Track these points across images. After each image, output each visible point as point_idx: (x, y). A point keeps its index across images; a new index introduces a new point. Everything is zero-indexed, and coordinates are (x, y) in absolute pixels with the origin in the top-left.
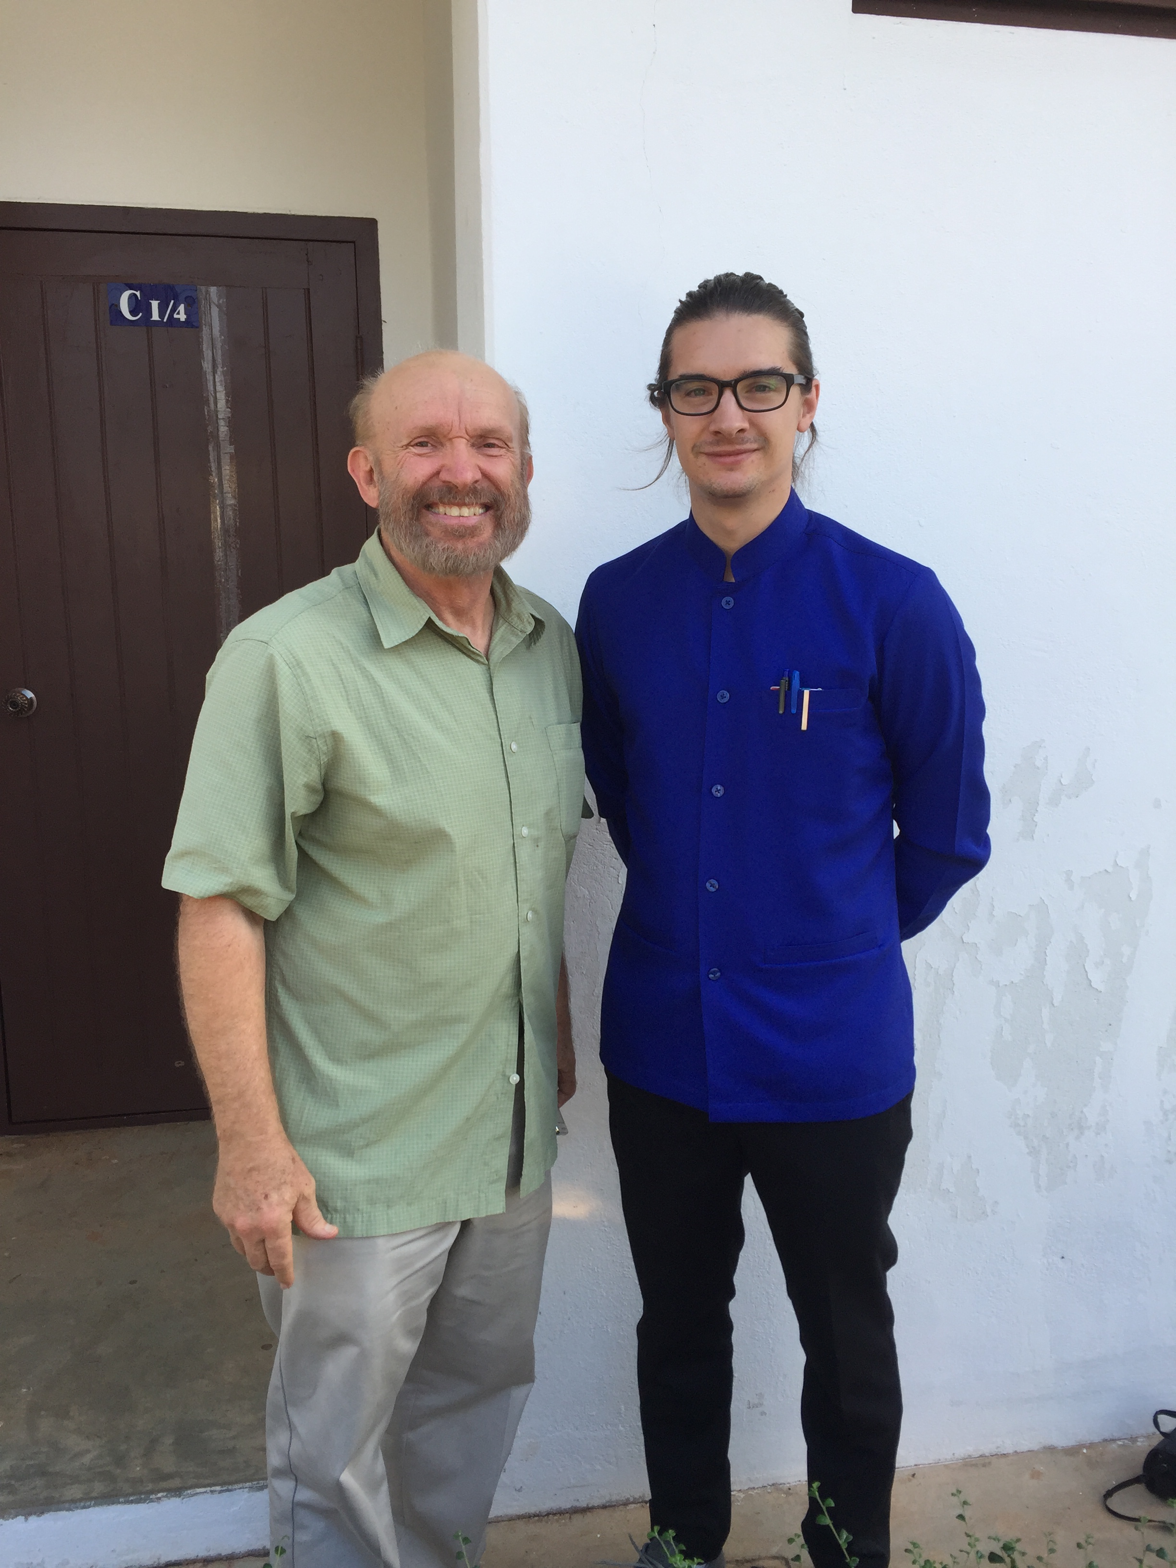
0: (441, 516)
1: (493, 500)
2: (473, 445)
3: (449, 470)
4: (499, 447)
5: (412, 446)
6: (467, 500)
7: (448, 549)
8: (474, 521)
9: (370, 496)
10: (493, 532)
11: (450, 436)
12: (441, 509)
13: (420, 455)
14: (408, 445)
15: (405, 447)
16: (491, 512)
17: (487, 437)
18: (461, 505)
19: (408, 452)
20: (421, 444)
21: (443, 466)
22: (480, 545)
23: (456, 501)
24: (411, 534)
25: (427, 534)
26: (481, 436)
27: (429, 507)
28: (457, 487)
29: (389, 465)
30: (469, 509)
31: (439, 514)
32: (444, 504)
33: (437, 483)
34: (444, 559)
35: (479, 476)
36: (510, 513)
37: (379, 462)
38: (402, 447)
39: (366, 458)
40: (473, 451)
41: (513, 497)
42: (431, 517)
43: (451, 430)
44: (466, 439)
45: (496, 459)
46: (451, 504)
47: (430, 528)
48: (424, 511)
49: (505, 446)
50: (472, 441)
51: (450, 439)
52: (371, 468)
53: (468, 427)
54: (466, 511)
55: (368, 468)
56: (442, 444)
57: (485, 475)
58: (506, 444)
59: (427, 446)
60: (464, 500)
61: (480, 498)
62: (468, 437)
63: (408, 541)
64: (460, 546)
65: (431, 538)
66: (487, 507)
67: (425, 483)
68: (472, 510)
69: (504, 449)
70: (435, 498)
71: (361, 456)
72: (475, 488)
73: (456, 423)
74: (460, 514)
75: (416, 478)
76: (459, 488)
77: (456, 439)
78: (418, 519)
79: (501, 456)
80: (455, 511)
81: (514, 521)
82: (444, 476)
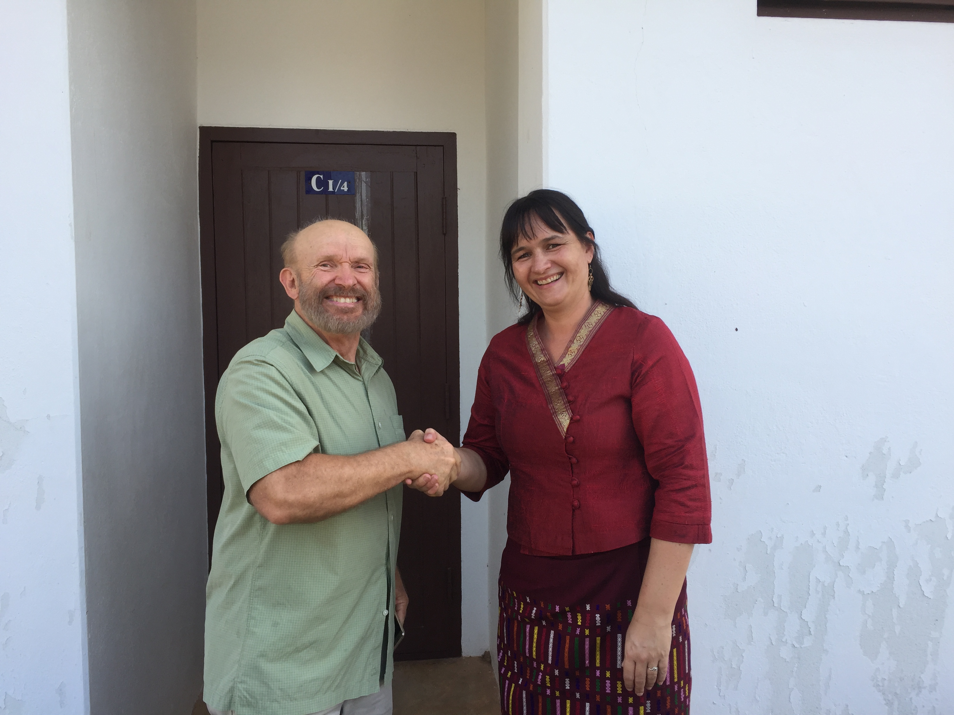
0: (335, 302)
1: (362, 295)
2: (352, 267)
3: (341, 279)
4: (365, 268)
5: (320, 266)
6: (349, 294)
7: (339, 319)
8: (352, 306)
9: (292, 293)
10: (363, 312)
11: (341, 261)
12: (335, 299)
13: (325, 271)
14: (317, 265)
15: (316, 266)
16: (361, 302)
17: (360, 263)
18: (345, 297)
19: (318, 269)
20: (324, 265)
21: (336, 277)
22: (356, 317)
23: (344, 295)
24: (318, 312)
25: (327, 311)
26: (356, 262)
27: (328, 298)
28: (345, 287)
29: (306, 276)
30: (350, 299)
31: (333, 301)
32: (337, 296)
33: (332, 285)
34: (337, 324)
35: (356, 282)
36: (371, 302)
37: (299, 275)
38: (315, 266)
39: (291, 274)
40: (353, 269)
41: (373, 294)
42: (329, 303)
43: (342, 258)
44: (349, 263)
45: (363, 274)
46: (341, 296)
47: (328, 308)
48: (325, 300)
49: (369, 268)
50: (352, 264)
51: (341, 263)
52: (294, 279)
53: (351, 257)
54: (348, 300)
55: (292, 279)
56: (336, 266)
57: (359, 282)
58: (369, 267)
59: (327, 266)
60: (348, 294)
61: (356, 294)
62: (350, 262)
63: (316, 315)
64: (345, 317)
65: (329, 314)
66: (358, 299)
67: (327, 285)
68: (351, 300)
69: (368, 269)
70: (331, 293)
71: (288, 273)
72: (353, 288)
73: (344, 255)
74: (345, 301)
75: (322, 282)
76: (346, 288)
77: (345, 263)
78: (321, 304)
79: (367, 272)
80: (342, 300)
81: (373, 306)
82: (337, 282)
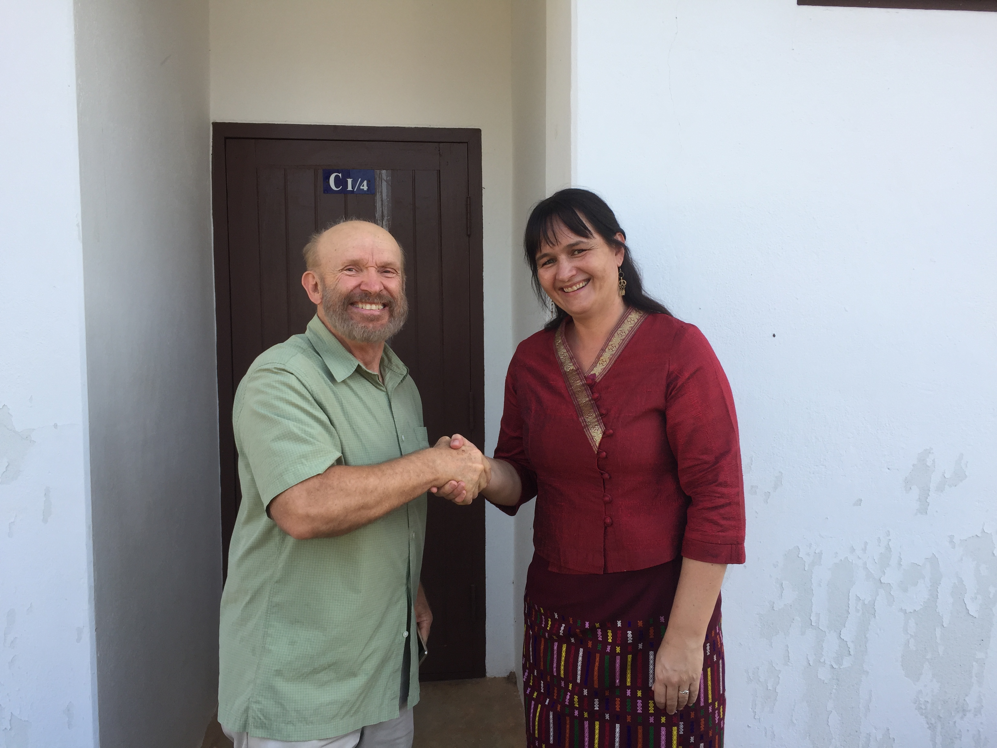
0: (360, 309)
1: (388, 301)
2: (378, 271)
3: (366, 284)
4: (392, 273)
5: (345, 270)
6: (376, 301)
7: (364, 327)
8: (377, 313)
9: (315, 298)
10: (389, 319)
11: (367, 266)
12: (360, 306)
13: (349, 276)
14: (342, 270)
15: (341, 271)
16: (387, 308)
17: (386, 268)
18: (371, 303)
19: (342, 274)
20: (349, 270)
21: (362, 282)
22: (382, 325)
23: (370, 301)
24: (342, 319)
25: (352, 319)
26: (383, 267)
27: (353, 304)
28: (371, 293)
29: (330, 280)
30: (376, 305)
31: (359, 308)
32: (362, 303)
33: (358, 291)
34: (362, 332)
35: (382, 288)
36: (398, 309)
37: (323, 279)
38: (339, 271)
39: (314, 278)
40: (379, 274)
41: (400, 300)
42: (355, 310)
43: (368, 263)
44: (375, 268)
45: (390, 279)
46: (366, 303)
47: (354, 316)
48: (350, 306)
49: (396, 272)
50: (378, 269)
51: (367, 268)
52: (316, 283)
53: (377, 261)
54: (374, 307)
55: (314, 283)
56: (362, 270)
57: (386, 288)
58: (396, 271)
59: (352, 271)
60: (374, 300)
61: (383, 300)
62: (376, 267)
63: (340, 322)
64: (371, 325)
65: (353, 322)
66: (385, 305)
67: (352, 291)
68: (377, 306)
69: (395, 274)
70: (356, 299)
71: (310, 276)
72: (380, 294)
73: (371, 259)
74: (371, 308)
75: (347, 287)
76: (372, 294)
77: (370, 268)
78: (346, 310)
79: (394, 277)
80: (368, 307)
81: (400, 313)
82: (363, 287)
